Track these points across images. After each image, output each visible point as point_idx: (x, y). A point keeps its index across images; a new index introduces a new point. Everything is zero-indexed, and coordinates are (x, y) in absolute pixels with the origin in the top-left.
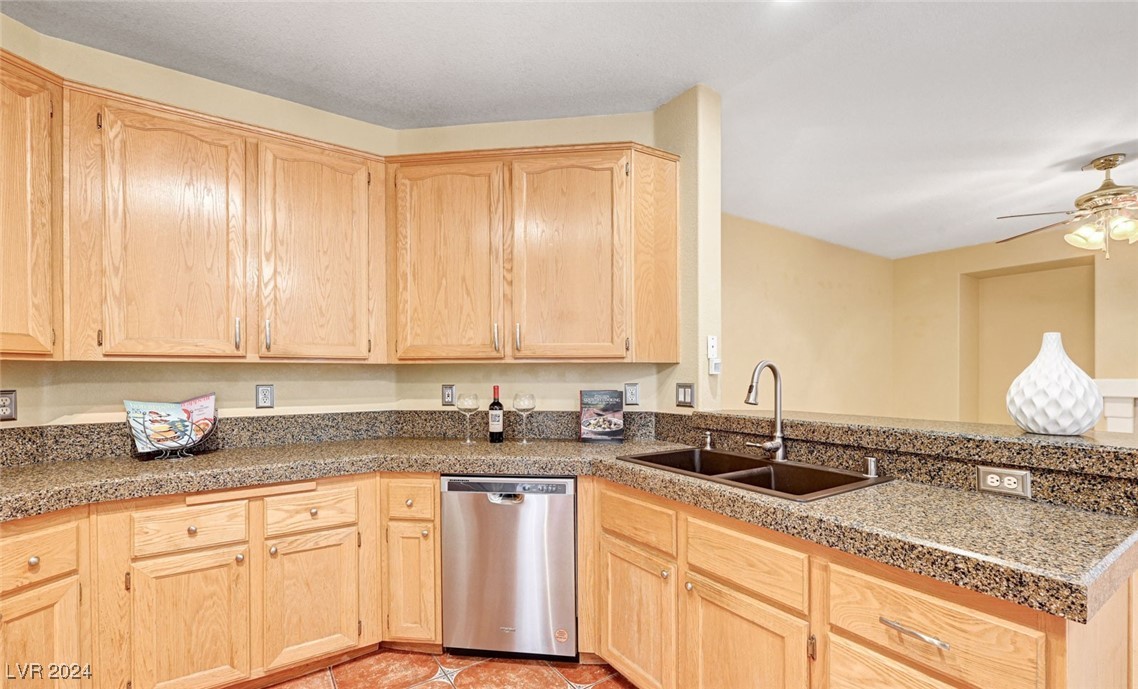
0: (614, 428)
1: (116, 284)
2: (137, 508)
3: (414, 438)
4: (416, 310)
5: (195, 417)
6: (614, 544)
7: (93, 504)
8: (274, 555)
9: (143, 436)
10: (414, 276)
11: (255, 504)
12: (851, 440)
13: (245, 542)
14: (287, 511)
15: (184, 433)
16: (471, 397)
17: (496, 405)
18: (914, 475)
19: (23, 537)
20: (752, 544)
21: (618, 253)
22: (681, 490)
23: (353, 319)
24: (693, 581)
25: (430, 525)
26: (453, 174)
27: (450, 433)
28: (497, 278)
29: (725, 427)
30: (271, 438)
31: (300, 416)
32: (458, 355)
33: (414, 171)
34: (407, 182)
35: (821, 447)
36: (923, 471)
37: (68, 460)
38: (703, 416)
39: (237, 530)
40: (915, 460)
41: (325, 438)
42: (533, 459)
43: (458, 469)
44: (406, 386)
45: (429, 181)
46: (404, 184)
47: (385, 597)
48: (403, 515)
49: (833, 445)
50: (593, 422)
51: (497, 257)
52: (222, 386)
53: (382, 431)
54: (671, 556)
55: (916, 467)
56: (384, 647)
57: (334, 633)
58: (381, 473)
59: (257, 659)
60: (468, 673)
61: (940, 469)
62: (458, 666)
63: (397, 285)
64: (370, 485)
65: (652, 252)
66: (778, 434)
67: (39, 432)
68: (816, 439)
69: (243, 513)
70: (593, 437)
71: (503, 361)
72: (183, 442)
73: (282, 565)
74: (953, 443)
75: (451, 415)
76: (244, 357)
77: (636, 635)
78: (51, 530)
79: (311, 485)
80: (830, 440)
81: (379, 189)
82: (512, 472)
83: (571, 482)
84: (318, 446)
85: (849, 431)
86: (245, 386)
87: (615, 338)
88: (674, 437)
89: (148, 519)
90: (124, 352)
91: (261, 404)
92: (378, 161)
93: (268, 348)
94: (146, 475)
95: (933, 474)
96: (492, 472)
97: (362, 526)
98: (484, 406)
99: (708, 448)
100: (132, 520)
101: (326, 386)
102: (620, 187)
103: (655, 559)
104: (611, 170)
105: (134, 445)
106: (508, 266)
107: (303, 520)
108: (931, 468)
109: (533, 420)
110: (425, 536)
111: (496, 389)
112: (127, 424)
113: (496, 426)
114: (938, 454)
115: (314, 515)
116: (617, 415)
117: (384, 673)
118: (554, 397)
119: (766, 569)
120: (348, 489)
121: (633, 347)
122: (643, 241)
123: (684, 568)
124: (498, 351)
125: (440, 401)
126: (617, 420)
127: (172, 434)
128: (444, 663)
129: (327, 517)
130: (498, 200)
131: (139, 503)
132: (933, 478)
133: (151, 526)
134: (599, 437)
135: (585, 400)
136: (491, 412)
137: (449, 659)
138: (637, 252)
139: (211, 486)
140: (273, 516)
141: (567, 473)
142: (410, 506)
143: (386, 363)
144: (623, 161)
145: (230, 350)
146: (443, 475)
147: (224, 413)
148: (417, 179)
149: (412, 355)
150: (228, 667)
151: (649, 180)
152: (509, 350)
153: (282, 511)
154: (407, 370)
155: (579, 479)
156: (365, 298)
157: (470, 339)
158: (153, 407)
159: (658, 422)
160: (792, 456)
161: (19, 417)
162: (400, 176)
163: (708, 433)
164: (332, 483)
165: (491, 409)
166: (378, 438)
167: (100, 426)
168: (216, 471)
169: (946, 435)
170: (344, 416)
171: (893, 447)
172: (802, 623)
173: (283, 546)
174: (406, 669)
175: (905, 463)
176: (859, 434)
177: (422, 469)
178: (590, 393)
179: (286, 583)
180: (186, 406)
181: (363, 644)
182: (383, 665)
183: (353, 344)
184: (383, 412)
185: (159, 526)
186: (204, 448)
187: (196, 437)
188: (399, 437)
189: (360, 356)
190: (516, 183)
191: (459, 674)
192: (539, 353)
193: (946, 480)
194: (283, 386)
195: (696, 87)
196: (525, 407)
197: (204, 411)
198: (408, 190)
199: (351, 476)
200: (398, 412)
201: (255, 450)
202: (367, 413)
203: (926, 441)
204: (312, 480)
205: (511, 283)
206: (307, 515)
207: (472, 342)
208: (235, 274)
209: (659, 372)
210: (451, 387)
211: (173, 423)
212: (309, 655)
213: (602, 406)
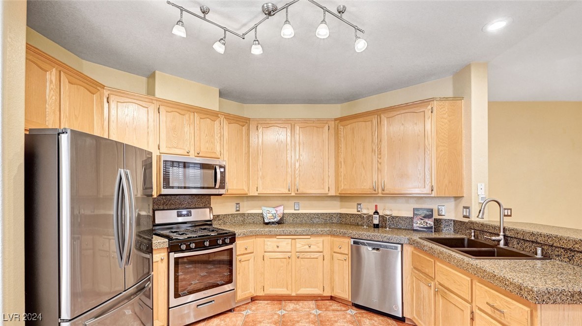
0: (428, 225)
1: (260, 174)
2: (266, 238)
3: (346, 224)
4: (345, 175)
5: (278, 213)
6: (416, 273)
7: (257, 235)
8: (298, 257)
9: (266, 217)
10: (344, 162)
11: (293, 241)
12: (533, 239)
13: (290, 252)
14: (302, 244)
15: (275, 217)
16: (367, 209)
17: (376, 212)
18: (562, 258)
19: (244, 241)
20: (455, 274)
21: (427, 148)
22: (434, 251)
23: (323, 180)
24: (438, 288)
25: (347, 256)
26: (358, 122)
27: (360, 223)
28: (375, 162)
29: (482, 229)
30: (298, 220)
31: (307, 214)
32: (360, 192)
33: (344, 123)
34: (342, 127)
35: (522, 241)
36: (566, 256)
37: (250, 223)
38: (472, 223)
39: (288, 248)
40: (562, 250)
41: (315, 222)
42: (385, 235)
43: (357, 236)
44: (343, 203)
45: (349, 126)
46: (341, 128)
47: (332, 280)
48: (338, 251)
49: (528, 241)
50: (419, 222)
51: (375, 153)
52: (285, 203)
53: (335, 220)
54: (432, 278)
55: (563, 254)
56: (332, 298)
57: (316, 288)
58: (331, 235)
59: (294, 289)
60: (359, 313)
61: (573, 256)
62: (356, 311)
63: (339, 166)
64: (328, 239)
65: (446, 145)
66: (502, 233)
67: (244, 214)
68: (519, 237)
69: (290, 243)
70: (419, 229)
71: (377, 195)
72: (275, 220)
73: (300, 261)
74: (576, 244)
75: (360, 216)
76: (291, 194)
77: (422, 311)
78: (249, 241)
79: (309, 237)
80: (524, 238)
81: (332, 131)
82: (376, 239)
83: (400, 246)
84: (312, 224)
85: (532, 234)
86: (291, 203)
87: (426, 186)
88: (461, 232)
89: (268, 241)
90: (262, 193)
91: (296, 209)
92: (333, 121)
93: (297, 191)
94: (267, 229)
95: (570, 258)
96: (369, 239)
97: (325, 253)
98: (371, 212)
99: (473, 238)
100: (264, 241)
101: (315, 203)
102: (428, 119)
103: (427, 279)
104: (424, 111)
105: (264, 220)
106: (379, 157)
107: (306, 248)
108: (569, 255)
109: (394, 220)
110: (345, 260)
111: (376, 206)
112: (262, 214)
113: (376, 222)
114: (570, 248)
115: (310, 247)
116: (430, 220)
117: (331, 306)
118: (403, 210)
119: (459, 284)
120: (320, 239)
121: (435, 189)
122: (441, 141)
123: (437, 283)
124: (375, 190)
125: (356, 210)
126: (431, 222)
127: (272, 217)
128: (352, 309)
129: (313, 248)
130: (375, 131)
131: (266, 236)
132: (570, 260)
133: (269, 243)
134: (422, 229)
135: (415, 212)
136: (374, 215)
137: (354, 308)
138: (437, 147)
139: (282, 234)
140: (298, 245)
141: (398, 242)
142: (340, 248)
143: (334, 195)
144: (430, 107)
145: (287, 192)
146: (352, 238)
147: (286, 211)
148: (344, 126)
149: (344, 192)
150: (286, 289)
151: (444, 112)
152: (380, 191)
153: (301, 244)
154: (343, 198)
155: (404, 245)
156: (327, 172)
157: (365, 186)
158: (268, 209)
159: (454, 224)
160: (510, 245)
161: (241, 210)
162: (339, 125)
163: (473, 231)
164: (315, 237)
165: (374, 214)
166: (333, 223)
167: (256, 214)
168: (284, 229)
169: (573, 239)
170: (321, 214)
171: (551, 243)
172: (469, 305)
173: (301, 255)
174: (339, 306)
175: (558, 252)
176: (537, 236)
177: (344, 235)
178: (418, 209)
179: (302, 267)
180: (276, 209)
181: (324, 295)
182: (331, 304)
183: (323, 189)
184: (335, 213)
185: (270, 243)
186: (280, 223)
187: (279, 218)
188: (340, 223)
189: (326, 193)
190: (382, 123)
191: (356, 313)
192: (392, 192)
193: (576, 262)
194: (302, 203)
195: (470, 64)
196: (388, 214)
197: (280, 210)
198: (342, 130)
199: (322, 235)
200: (340, 214)
201: (294, 224)
202: (329, 214)
203: (565, 241)
204: (309, 235)
205: (380, 163)
206: (308, 247)
207: (365, 188)
208: (288, 167)
209: (455, 200)
210: (360, 204)
211: (273, 214)
212: (308, 293)
213: (423, 215)
